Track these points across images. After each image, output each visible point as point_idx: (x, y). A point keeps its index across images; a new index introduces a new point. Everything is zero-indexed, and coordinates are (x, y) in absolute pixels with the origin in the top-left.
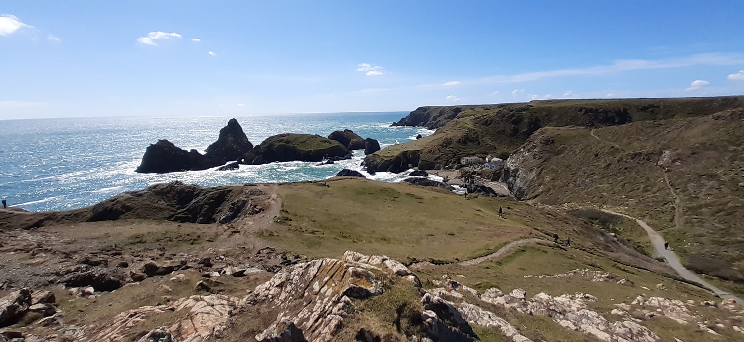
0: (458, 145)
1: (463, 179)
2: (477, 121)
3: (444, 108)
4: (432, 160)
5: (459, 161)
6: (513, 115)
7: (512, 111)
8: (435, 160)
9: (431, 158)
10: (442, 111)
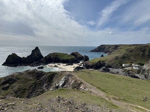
0: (121, 59)
1: (125, 72)
2: (127, 50)
3: (111, 45)
4: (111, 64)
5: (121, 65)
6: (142, 49)
7: (141, 47)
8: (112, 64)
9: (110, 64)
10: (110, 46)
